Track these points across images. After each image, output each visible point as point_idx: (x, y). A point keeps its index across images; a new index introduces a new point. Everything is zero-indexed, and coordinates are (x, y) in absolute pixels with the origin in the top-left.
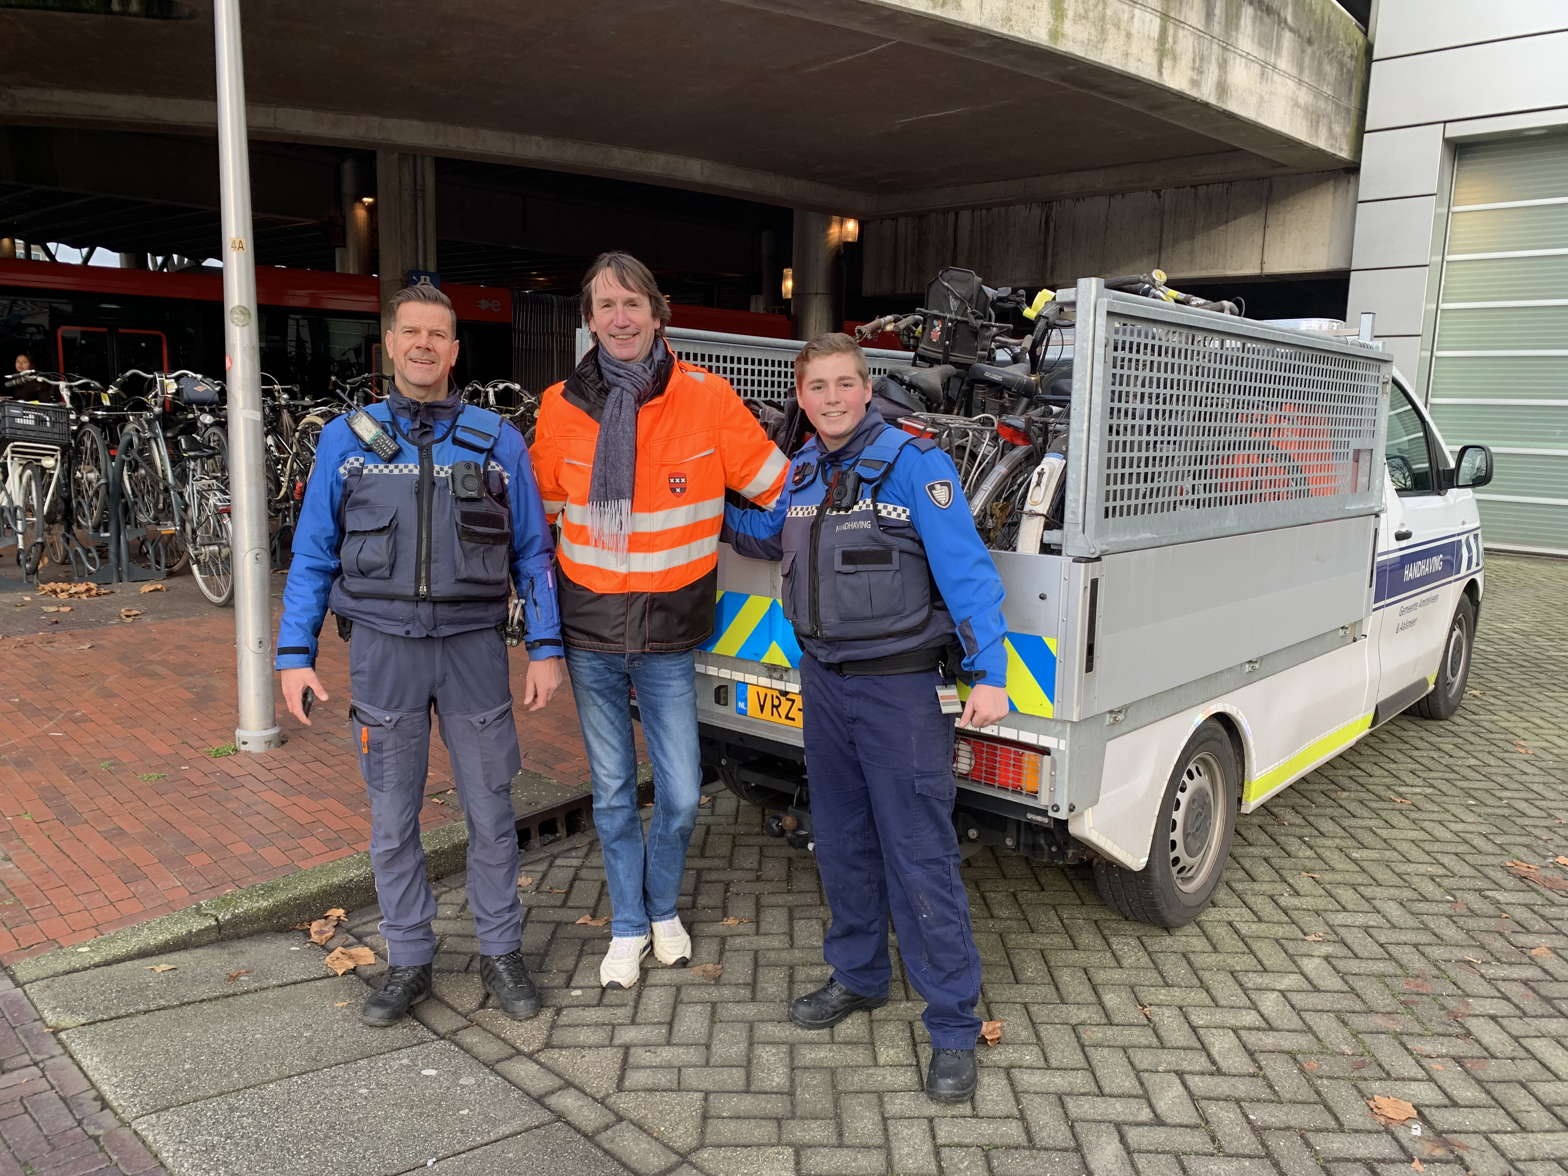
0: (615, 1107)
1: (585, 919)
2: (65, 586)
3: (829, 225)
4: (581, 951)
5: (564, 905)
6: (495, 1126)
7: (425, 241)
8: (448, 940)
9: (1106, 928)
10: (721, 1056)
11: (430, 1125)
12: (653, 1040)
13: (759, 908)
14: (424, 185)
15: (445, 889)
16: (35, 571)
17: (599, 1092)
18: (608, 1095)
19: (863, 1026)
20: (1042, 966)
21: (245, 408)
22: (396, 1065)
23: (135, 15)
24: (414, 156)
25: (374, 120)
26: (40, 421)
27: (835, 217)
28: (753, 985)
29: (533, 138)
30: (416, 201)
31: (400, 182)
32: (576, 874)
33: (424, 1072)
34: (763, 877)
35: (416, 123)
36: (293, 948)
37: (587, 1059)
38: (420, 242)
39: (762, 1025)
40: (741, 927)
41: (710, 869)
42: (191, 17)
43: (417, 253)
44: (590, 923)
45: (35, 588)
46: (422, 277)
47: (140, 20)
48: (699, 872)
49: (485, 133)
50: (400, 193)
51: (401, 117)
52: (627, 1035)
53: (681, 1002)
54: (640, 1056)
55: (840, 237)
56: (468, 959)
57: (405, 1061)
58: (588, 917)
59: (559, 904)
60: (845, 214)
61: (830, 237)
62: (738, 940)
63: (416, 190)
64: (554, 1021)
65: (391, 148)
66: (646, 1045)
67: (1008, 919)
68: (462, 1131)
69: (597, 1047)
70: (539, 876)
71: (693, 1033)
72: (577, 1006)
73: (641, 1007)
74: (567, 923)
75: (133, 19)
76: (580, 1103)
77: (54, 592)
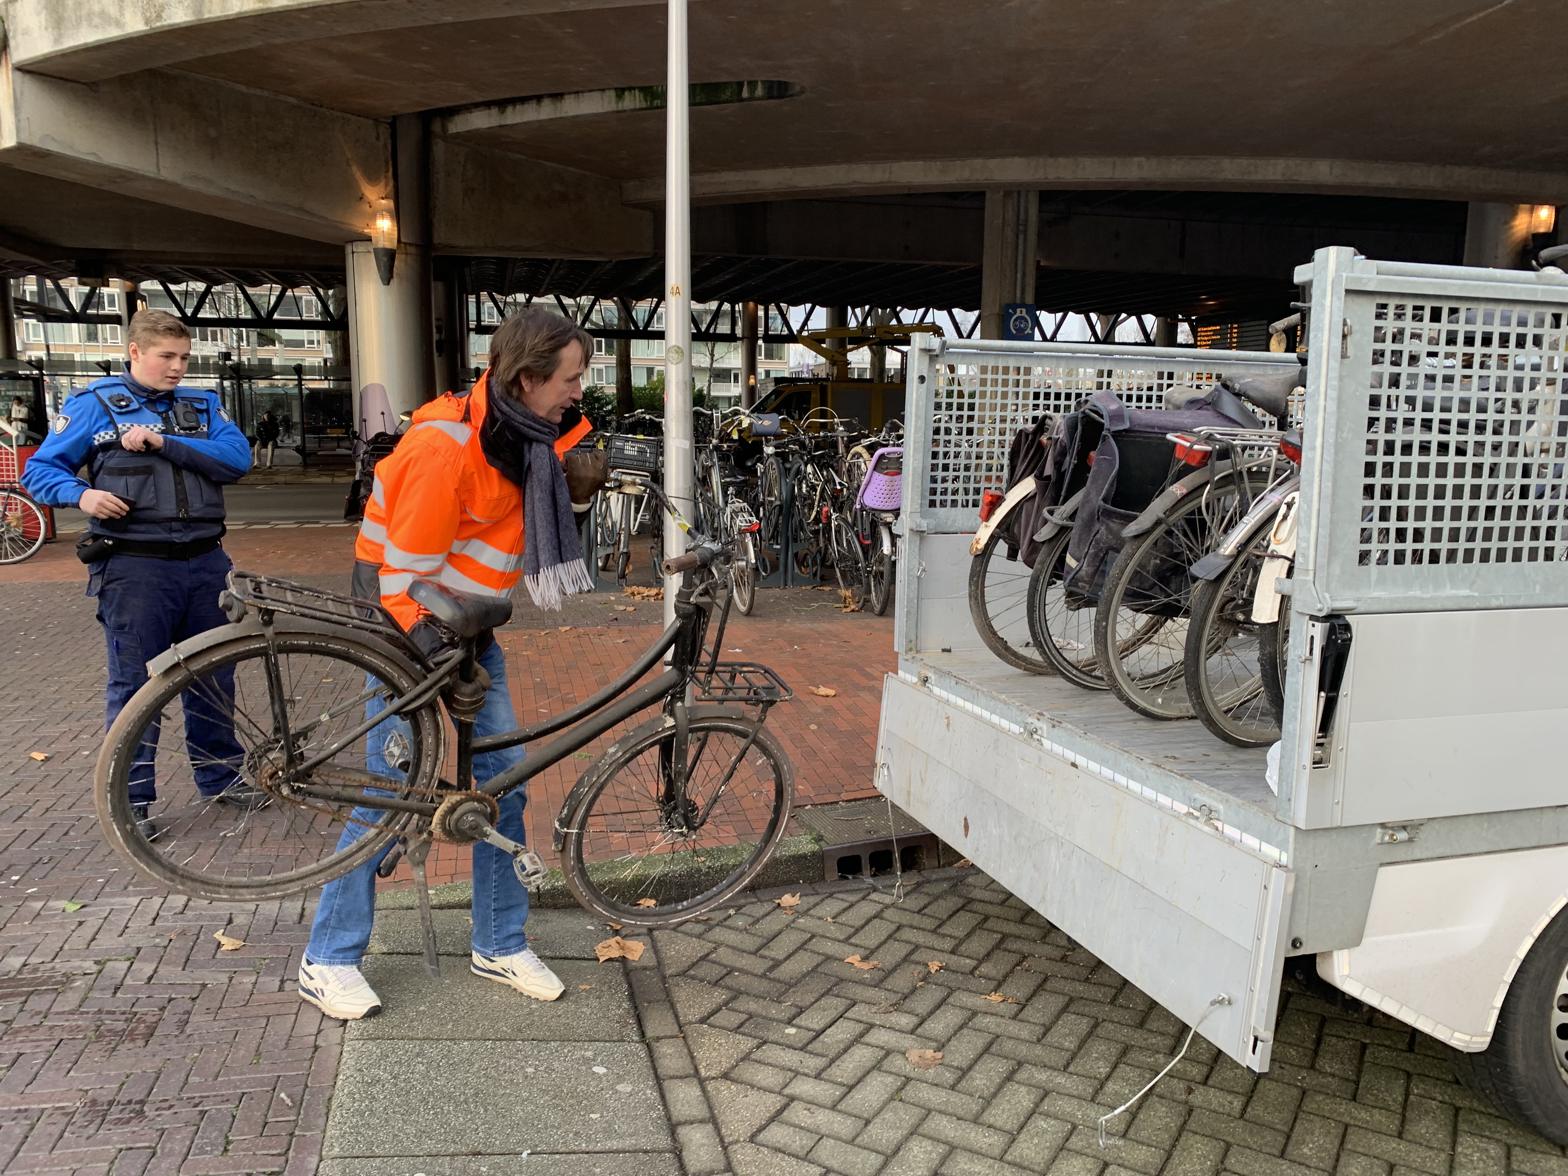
0: (732, 1155)
1: (854, 959)
2: (641, 589)
3: (1514, 214)
4: (830, 990)
5: (847, 940)
6: (610, 1138)
7: (1024, 274)
8: (721, 950)
9: (1466, 1121)
10: (871, 1136)
11: (554, 1118)
12: (820, 1099)
13: (1040, 988)
14: (1026, 221)
15: (755, 900)
16: (623, 576)
17: (731, 1135)
18: (737, 1142)
19: (1046, 1152)
20: (1332, 1146)
21: (677, 437)
22: (578, 1054)
23: (760, 99)
24: (1019, 192)
25: (978, 162)
26: (641, 452)
27: (1522, 206)
28: (964, 1072)
29: (1136, 159)
30: (1017, 236)
31: (1004, 219)
32: (882, 911)
33: (595, 1069)
34: (1069, 959)
35: (1017, 160)
36: (589, 927)
37: (747, 1099)
38: (1019, 276)
39: (938, 1117)
40: (1002, 1006)
41: (1018, 937)
42: (802, 92)
43: (1015, 285)
44: (857, 964)
45: (622, 591)
46: (1018, 310)
47: (764, 102)
48: (1005, 937)
49: (1086, 161)
50: (1003, 230)
51: (1003, 156)
52: (803, 1087)
53: (879, 1070)
54: (798, 1113)
55: (1529, 227)
56: (725, 972)
57: (589, 1054)
58: (858, 957)
59: (842, 937)
60: (1535, 201)
61: (1515, 230)
62: (988, 1019)
63: (1018, 225)
64: (750, 1053)
65: (997, 186)
66: (812, 1103)
67: (1333, 1075)
68: (576, 1134)
69: (765, 1090)
70: (846, 905)
71: (863, 1105)
72: (781, 1044)
73: (837, 1063)
74: (836, 959)
75: (759, 102)
76: (705, 1141)
77: (633, 594)
